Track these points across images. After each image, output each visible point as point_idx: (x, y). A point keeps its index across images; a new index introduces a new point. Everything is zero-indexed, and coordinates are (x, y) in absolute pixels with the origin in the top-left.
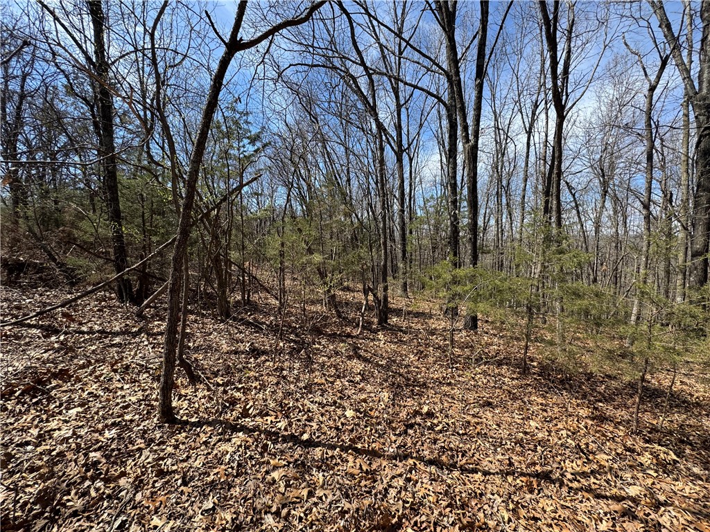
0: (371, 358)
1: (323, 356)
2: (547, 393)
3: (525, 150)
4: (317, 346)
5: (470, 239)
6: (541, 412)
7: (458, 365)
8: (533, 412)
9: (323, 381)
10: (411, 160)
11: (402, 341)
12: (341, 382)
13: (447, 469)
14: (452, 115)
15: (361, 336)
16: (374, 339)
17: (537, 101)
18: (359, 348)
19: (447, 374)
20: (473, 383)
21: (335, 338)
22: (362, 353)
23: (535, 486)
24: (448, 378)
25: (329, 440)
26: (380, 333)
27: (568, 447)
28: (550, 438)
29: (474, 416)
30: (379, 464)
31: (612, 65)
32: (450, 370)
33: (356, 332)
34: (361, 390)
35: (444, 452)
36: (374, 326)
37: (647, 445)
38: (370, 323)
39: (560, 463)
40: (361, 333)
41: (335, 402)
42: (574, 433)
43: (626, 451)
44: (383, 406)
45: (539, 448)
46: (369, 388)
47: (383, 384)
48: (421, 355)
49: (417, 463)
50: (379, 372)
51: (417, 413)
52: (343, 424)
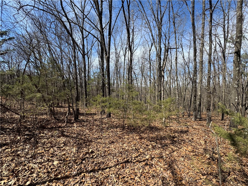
0: (69, 135)
1: (45, 139)
2: (129, 134)
3: (124, 61)
4: (42, 135)
5: (108, 87)
6: (127, 140)
7: (104, 131)
8: (125, 141)
9: (43, 151)
10: (88, 58)
11: (84, 125)
12: (53, 149)
13: (97, 172)
14: (102, 46)
15: (66, 126)
16: (72, 127)
17: (126, 47)
18: (64, 132)
19: (100, 135)
20: (108, 136)
21: (53, 129)
22: (65, 133)
23: (124, 166)
24: (100, 136)
25: (43, 180)
26: (75, 124)
27: (133, 150)
28: (129, 148)
29: (108, 148)
30: (68, 181)
31: (143, 43)
32: (101, 133)
33: (63, 125)
34: (64, 150)
35: (96, 165)
36: (72, 121)
37: (151, 143)
38: (70, 120)
39: (131, 156)
40: (66, 125)
41: (48, 160)
42: (135, 145)
43: (146, 146)
44: (73, 154)
45: (126, 152)
46: (67, 148)
47: (74, 145)
48: (91, 130)
49: (85, 174)
50: (73, 140)
51: (87, 153)
52: (51, 169)
